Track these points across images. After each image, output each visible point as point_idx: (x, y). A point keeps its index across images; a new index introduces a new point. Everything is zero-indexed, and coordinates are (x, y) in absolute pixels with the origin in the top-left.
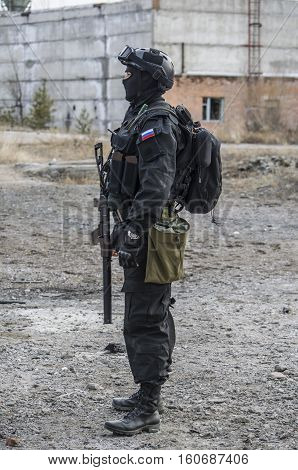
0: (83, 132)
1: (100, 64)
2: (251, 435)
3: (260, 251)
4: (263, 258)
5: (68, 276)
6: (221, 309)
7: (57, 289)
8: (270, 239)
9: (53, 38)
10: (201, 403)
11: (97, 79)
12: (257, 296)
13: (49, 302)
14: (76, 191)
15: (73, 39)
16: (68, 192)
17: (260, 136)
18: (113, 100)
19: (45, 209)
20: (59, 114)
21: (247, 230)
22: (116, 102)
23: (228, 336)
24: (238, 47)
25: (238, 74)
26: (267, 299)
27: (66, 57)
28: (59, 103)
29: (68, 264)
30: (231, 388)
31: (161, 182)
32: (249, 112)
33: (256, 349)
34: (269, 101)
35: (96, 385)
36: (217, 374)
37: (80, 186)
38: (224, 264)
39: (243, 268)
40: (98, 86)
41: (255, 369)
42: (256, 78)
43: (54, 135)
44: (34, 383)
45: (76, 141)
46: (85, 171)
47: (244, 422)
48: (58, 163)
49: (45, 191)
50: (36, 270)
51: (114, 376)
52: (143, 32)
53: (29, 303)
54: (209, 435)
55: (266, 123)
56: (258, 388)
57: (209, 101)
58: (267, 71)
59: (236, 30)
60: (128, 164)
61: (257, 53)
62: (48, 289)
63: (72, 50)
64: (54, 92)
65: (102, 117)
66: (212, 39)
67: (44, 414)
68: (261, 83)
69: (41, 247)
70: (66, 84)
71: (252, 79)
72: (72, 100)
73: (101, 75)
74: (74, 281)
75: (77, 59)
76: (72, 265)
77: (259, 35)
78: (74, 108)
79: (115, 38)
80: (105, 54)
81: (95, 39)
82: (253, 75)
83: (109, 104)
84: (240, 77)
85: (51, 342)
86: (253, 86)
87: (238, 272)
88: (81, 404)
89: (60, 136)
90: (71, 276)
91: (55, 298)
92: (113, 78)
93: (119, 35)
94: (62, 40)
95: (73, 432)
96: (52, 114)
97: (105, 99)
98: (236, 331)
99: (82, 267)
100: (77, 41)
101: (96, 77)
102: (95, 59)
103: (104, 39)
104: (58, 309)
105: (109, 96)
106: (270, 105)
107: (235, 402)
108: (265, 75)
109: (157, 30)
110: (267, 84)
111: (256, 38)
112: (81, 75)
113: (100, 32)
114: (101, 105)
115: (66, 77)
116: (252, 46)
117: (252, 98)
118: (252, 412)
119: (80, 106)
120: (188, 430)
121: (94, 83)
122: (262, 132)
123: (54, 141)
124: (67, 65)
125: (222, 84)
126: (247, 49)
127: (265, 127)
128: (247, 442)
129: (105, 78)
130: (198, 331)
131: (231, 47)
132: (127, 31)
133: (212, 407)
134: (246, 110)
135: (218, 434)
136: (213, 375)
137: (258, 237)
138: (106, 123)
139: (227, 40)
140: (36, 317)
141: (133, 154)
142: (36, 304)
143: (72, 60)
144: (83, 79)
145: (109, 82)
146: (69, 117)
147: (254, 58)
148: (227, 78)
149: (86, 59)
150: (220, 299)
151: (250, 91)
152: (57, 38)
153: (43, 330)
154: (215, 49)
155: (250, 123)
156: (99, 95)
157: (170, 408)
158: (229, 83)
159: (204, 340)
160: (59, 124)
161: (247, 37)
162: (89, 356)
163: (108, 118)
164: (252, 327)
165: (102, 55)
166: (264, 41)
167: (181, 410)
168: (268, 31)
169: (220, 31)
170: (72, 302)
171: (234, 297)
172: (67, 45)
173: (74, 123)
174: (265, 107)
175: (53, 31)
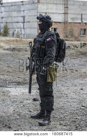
0: (18, 37)
1: (22, 18)
2: (78, 125)
3: (72, 72)
4: (73, 74)
5: (18, 78)
6: (63, 88)
7: (16, 82)
8: (75, 68)
9: (9, 11)
10: (62, 116)
11: (22, 22)
12: (73, 85)
13: (14, 86)
14: (19, 54)
15: (15, 11)
16: (16, 55)
17: (68, 39)
18: (26, 28)
19: (11, 59)
20: (11, 32)
21: (68, 66)
22: (27, 29)
23: (67, 96)
24: (61, 14)
25: (62, 21)
26: (76, 86)
27: (13, 16)
28: (11, 29)
29: (18, 75)
30: (70, 111)
31: (53, 53)
32: (65, 32)
33: (75, 100)
34: (70, 29)
35: (31, 110)
36: (65, 107)
37: (20, 53)
38: (62, 75)
39: (68, 77)
40: (22, 24)
41: (76, 106)
42: (67, 23)
43: (10, 38)
44: (14, 110)
45: (16, 40)
46: (20, 48)
47: (75, 122)
48: (12, 46)
49: (10, 54)
50: (9, 77)
51: (36, 108)
52: (34, 9)
53: (8, 86)
54: (65, 125)
55: (69, 35)
56: (77, 112)
57: (53, 29)
58: (70, 21)
59: (61, 9)
60: (42, 48)
61: (67, 15)
62: (13, 82)
63: (15, 14)
64: (10, 26)
65: (23, 33)
66: (54, 11)
67: (18, 119)
68: (68, 24)
69: (10, 70)
70: (13, 24)
71: (65, 23)
72: (14, 28)
73: (23, 21)
74: (21, 80)
75: (16, 17)
76: (19, 75)
77: (67, 10)
78: (15, 30)
79: (27, 11)
80: (24, 15)
81: (21, 11)
82: (66, 22)
83: (25, 29)
84: (62, 22)
85: (17, 98)
86: (66, 25)
87: (66, 78)
88: (28, 116)
89: (12, 39)
90: (19, 78)
91: (15, 85)
92: (26, 22)
93: (28, 10)
94: (12, 11)
95: (26, 124)
96: (9, 32)
97: (24, 28)
98: (68, 95)
99: (22, 76)
100: (16, 12)
101: (21, 22)
102: (21, 17)
103: (24, 11)
104: (17, 88)
105: (25, 27)
106: (70, 30)
107: (72, 115)
108: (69, 22)
109: (39, 9)
110: (70, 24)
111: (67, 11)
112: (17, 21)
113: (22, 9)
114: (23, 30)
115: (13, 22)
116: (65, 14)
117: (65, 28)
118: (77, 119)
119: (17, 30)
120: (59, 124)
121: (21, 23)
122: (68, 38)
123: (10, 40)
124: (13, 18)
125: (57, 24)
126: (64, 14)
127: (69, 36)
128: (77, 127)
129: (24, 22)
130: (58, 95)
131: (59, 14)
132: (30, 9)
133: (65, 117)
134: (64, 32)
135: (68, 125)
136: (64, 108)
137: (71, 68)
138: (24, 35)
139: (58, 12)
140: (11, 90)
141: (44, 45)
142: (10, 86)
143: (14, 17)
144: (18, 22)
145: (25, 23)
146: (13, 33)
147: (66, 17)
148: (58, 22)
149: (18, 17)
150: (62, 86)
151: (65, 26)
152: (10, 11)
153: (14, 94)
154: (55, 14)
155: (65, 35)
156: (22, 27)
157: (53, 117)
158: (59, 24)
159: (60, 97)
160: (11, 35)
161: (64, 11)
162: (28, 102)
163: (25, 33)
164: (73, 94)
165: (23, 16)
166: (69, 12)
167: (56, 118)
168: (70, 9)
169: (57, 9)
170: (21, 86)
171: (66, 85)
172: (13, 13)
173: (15, 35)
174: (69, 31)
175: (9, 9)
